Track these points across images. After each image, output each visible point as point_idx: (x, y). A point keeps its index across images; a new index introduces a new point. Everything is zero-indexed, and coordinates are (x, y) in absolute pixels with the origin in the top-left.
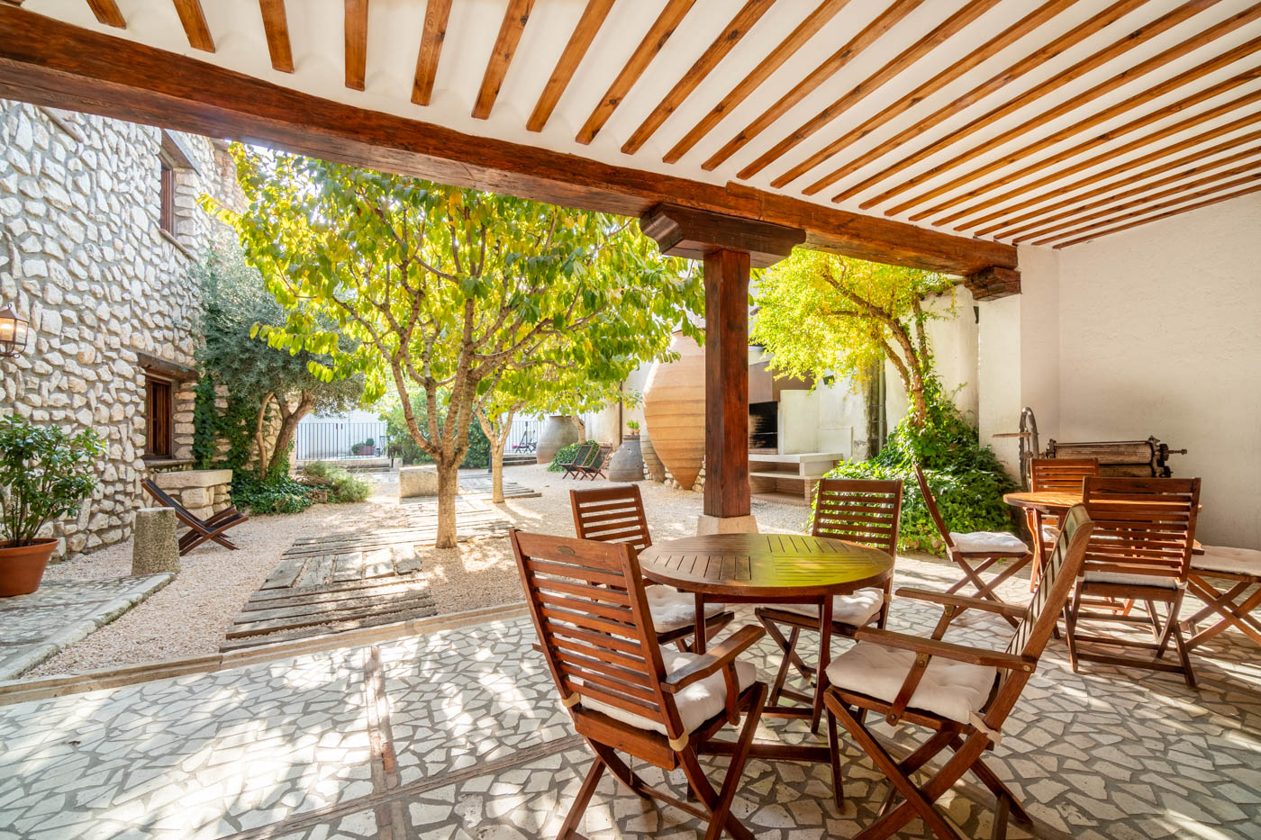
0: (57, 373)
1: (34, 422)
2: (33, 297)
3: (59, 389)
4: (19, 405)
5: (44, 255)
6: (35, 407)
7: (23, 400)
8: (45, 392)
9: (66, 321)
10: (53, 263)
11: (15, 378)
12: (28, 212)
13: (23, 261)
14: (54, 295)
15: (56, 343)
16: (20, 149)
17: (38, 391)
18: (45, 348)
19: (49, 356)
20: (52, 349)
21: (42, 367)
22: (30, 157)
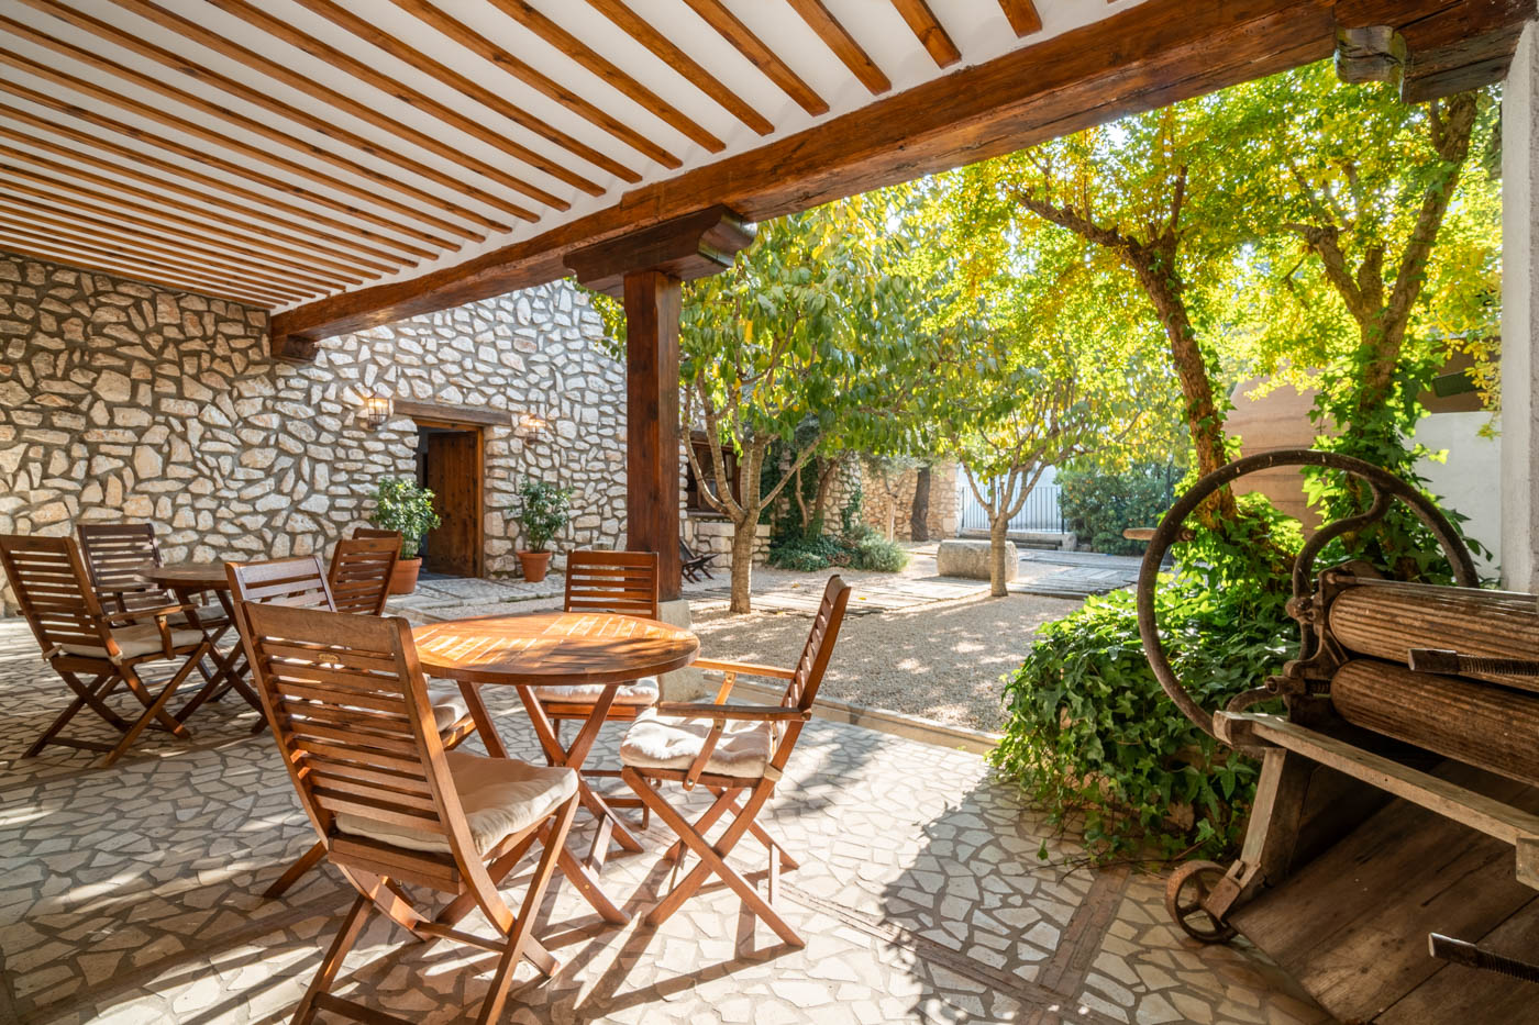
0: (594, 449)
1: (574, 481)
2: (573, 402)
3: (596, 459)
4: (563, 470)
5: (584, 374)
6: (574, 471)
7: (567, 467)
8: (583, 461)
9: (602, 414)
10: (591, 378)
11: (559, 453)
12: (569, 350)
13: (565, 380)
14: (591, 398)
15: (593, 429)
16: (563, 312)
17: (579, 461)
18: (583, 433)
19: (587, 438)
20: (589, 433)
21: (581, 445)
22: (570, 315)
